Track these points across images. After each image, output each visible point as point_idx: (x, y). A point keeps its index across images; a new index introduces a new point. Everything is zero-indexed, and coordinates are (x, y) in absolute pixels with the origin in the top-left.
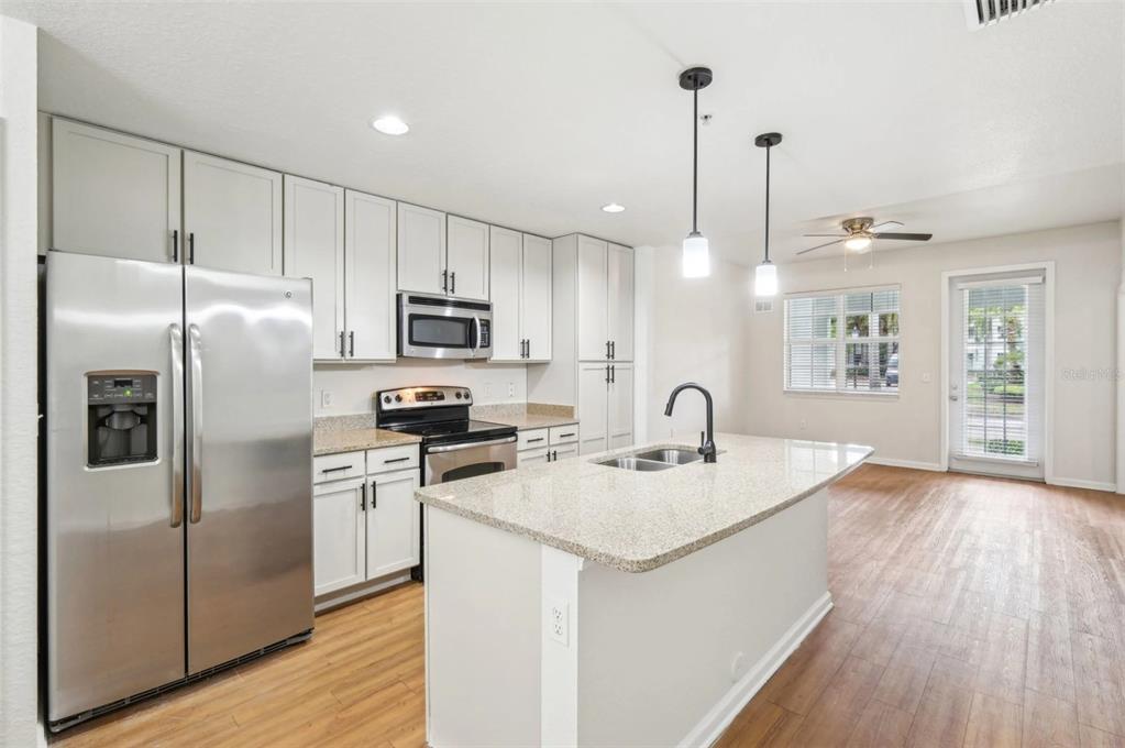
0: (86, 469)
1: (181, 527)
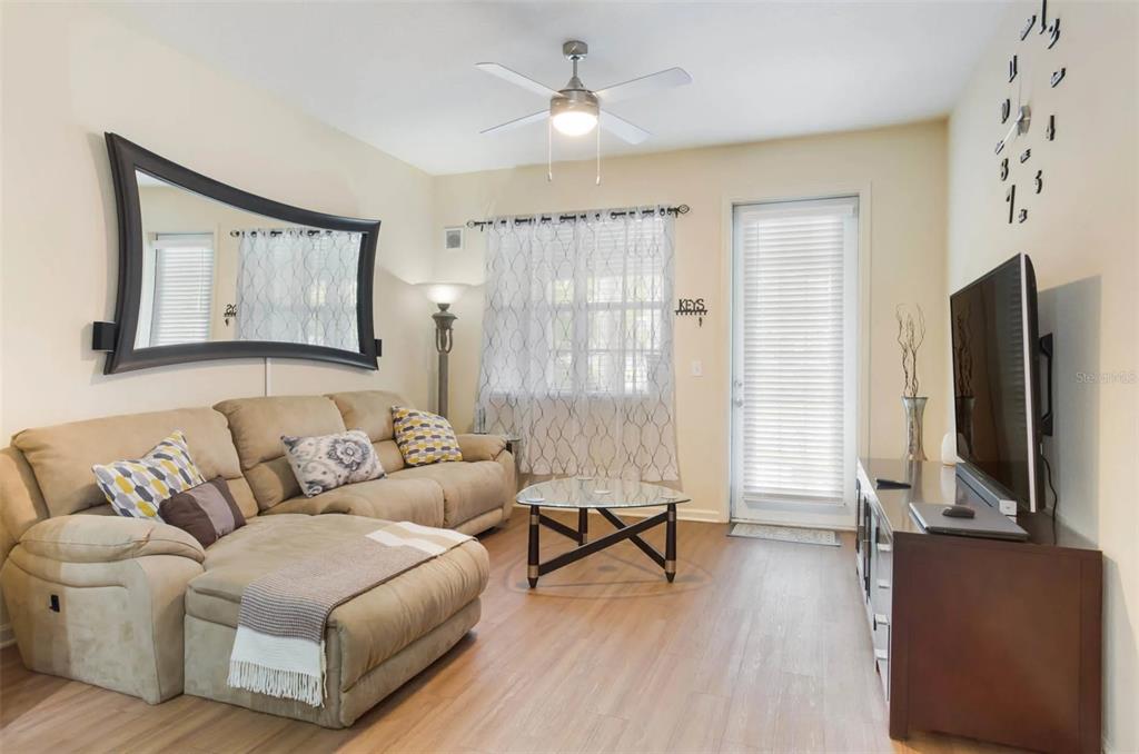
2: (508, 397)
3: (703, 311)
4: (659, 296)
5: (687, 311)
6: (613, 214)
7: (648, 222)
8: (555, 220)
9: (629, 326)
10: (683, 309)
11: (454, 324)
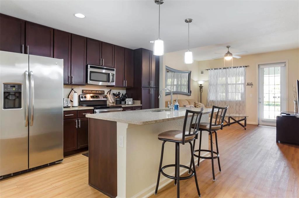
0: (3, 109)
1: (28, 127)
2: (213, 101)
3: (252, 85)
4: (243, 82)
5: (249, 85)
6: (234, 67)
7: (241, 68)
8: (222, 69)
9: (237, 88)
10: (248, 85)
11: (203, 88)
